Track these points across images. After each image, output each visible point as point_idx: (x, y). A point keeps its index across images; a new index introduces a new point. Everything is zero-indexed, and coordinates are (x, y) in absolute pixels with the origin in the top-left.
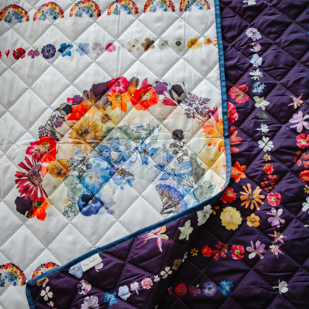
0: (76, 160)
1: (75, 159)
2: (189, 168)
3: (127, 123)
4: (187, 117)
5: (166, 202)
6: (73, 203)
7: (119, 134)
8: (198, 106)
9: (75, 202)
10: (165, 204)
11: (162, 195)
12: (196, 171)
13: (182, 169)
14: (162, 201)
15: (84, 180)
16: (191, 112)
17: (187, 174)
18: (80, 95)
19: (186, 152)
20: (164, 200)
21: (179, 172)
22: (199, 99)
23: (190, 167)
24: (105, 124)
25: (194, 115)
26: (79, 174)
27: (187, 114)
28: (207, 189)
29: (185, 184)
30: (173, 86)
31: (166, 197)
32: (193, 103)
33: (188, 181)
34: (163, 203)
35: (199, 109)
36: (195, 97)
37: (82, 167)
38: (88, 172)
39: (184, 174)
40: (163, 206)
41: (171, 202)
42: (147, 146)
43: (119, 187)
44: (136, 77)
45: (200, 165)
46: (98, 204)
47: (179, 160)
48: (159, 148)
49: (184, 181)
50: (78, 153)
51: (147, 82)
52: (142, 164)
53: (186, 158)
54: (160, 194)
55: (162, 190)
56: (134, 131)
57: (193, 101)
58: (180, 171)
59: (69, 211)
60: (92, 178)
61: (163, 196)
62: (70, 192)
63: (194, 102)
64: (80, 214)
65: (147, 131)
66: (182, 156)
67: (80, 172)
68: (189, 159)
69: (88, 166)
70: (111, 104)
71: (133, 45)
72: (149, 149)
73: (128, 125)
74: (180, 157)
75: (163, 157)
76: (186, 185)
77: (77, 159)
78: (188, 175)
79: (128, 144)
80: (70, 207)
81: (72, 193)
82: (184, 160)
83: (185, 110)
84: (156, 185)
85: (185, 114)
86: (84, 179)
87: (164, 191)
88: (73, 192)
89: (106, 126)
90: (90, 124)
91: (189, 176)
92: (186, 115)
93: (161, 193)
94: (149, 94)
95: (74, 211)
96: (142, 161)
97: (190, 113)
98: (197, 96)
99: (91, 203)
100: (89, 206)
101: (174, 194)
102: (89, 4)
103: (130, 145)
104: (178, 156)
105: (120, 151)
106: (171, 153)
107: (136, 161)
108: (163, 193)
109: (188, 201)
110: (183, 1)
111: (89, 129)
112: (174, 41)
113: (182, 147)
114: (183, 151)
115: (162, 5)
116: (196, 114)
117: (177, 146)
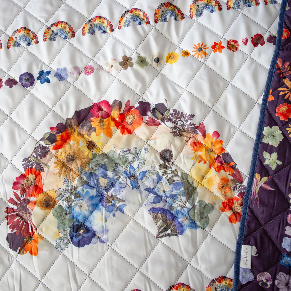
0: (64, 190)
1: (63, 188)
2: (181, 188)
3: (114, 148)
4: (173, 136)
5: (161, 225)
6: (64, 235)
7: (106, 159)
8: (184, 123)
9: (66, 234)
10: (160, 227)
11: (156, 219)
12: (189, 191)
13: (174, 190)
14: (157, 224)
15: (73, 210)
16: (177, 130)
17: (179, 194)
18: (63, 123)
19: (176, 173)
20: (159, 224)
21: (171, 194)
22: (184, 115)
23: (182, 187)
24: (91, 151)
25: (180, 133)
26: (68, 204)
27: (173, 132)
28: (203, 208)
29: (179, 205)
30: (156, 105)
31: (160, 220)
32: (179, 120)
33: (180, 202)
34: (158, 227)
35: (185, 126)
36: (180, 113)
37: (70, 197)
38: (77, 201)
39: (176, 194)
40: (159, 230)
41: (166, 225)
42: (136, 170)
43: (112, 214)
44: (117, 100)
45: (191, 183)
46: (90, 234)
47: (170, 181)
48: (148, 170)
49: (177, 202)
50: (65, 182)
51: (130, 104)
52: (133, 189)
53: (176, 179)
54: (153, 218)
55: (155, 213)
56: (121, 155)
57: (178, 118)
58: (171, 192)
59: (61, 243)
60: (82, 206)
61: (157, 219)
62: (61, 224)
63: (179, 119)
64: (71, 244)
65: (134, 155)
66: (172, 177)
67: (69, 202)
68: (180, 179)
69: (76, 195)
70: (95, 130)
71: (111, 65)
72: (138, 173)
73: (114, 150)
74: (170, 178)
75: (153, 179)
76: (179, 206)
77: (65, 189)
78: (180, 196)
79: (116, 170)
80: (62, 240)
81: (62, 225)
82: (174, 181)
83: (171, 129)
84: (149, 209)
85: (171, 132)
86: (74, 208)
87: (158, 214)
88: (63, 224)
89: (93, 153)
90: (75, 151)
91: (182, 197)
92: (172, 134)
93: (154, 216)
94: (133, 116)
95: (66, 243)
96: (132, 186)
97: (177, 131)
98: (182, 113)
99: (83, 233)
100: (81, 237)
101: (168, 216)
102: (62, 26)
103: (119, 171)
104: (168, 178)
105: (108, 178)
106: (161, 174)
107: (126, 186)
108: (156, 216)
109: (183, 222)
110: (157, 11)
111: (75, 156)
112: (153, 58)
113: (171, 167)
114: (173, 171)
115: (136, 18)
116: (182, 132)
117: (166, 167)
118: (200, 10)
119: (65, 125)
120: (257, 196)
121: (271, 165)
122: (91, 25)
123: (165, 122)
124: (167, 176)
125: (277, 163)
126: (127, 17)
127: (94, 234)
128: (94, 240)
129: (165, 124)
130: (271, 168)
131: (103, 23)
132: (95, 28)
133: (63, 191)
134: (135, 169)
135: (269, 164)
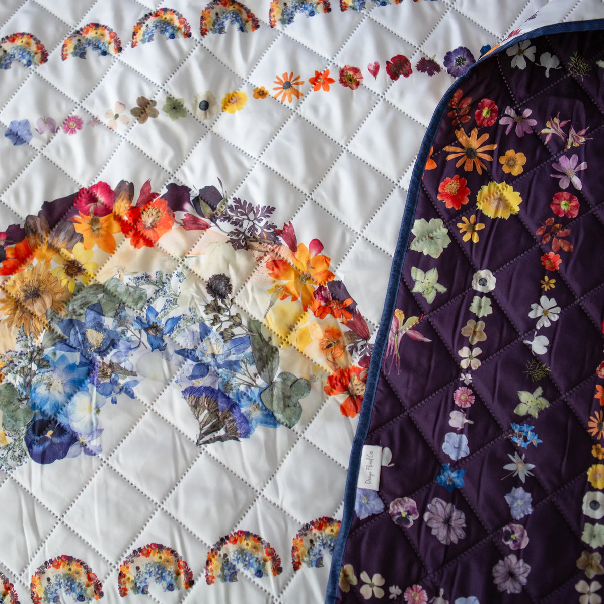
0: (18, 354)
1: (17, 351)
2: (246, 348)
3: (117, 272)
4: (232, 248)
5: (205, 420)
6: (15, 440)
7: (102, 295)
8: (254, 224)
9: (19, 438)
10: (203, 423)
11: (196, 408)
12: (262, 354)
13: (232, 353)
14: (198, 418)
15: (35, 392)
16: (240, 236)
17: (242, 361)
18: (19, 225)
19: (238, 320)
20: (201, 418)
21: (227, 360)
22: (255, 210)
23: (248, 347)
24: (74, 279)
25: (246, 243)
26: (24, 380)
27: (232, 241)
28: (289, 387)
29: (241, 382)
30: (200, 190)
31: (204, 410)
32: (244, 219)
33: (245, 375)
34: (200, 424)
35: (257, 230)
36: (247, 206)
37: (29, 367)
38: (41, 374)
39: (237, 361)
40: (201, 429)
41: (215, 420)
42: (159, 316)
43: (109, 399)
44: (126, 181)
45: (267, 340)
46: (65, 439)
47: (225, 335)
48: (184, 315)
49: (238, 375)
50: (20, 339)
51: (150, 189)
52: (152, 351)
53: (237, 331)
54: (191, 406)
55: (195, 397)
56: (132, 287)
57: (242, 214)
58: (227, 356)
59: (9, 456)
60: (51, 385)
61: (198, 408)
62: (9, 419)
63: (245, 217)
64: (28, 459)
65: (157, 286)
66: (231, 327)
67: (26, 376)
68: (245, 332)
69: (41, 362)
70: (82, 240)
71: (115, 114)
72: (163, 321)
73: (118, 277)
74: (225, 330)
75: (193, 333)
76: (243, 384)
77: (19, 352)
78: (244, 363)
79: (121, 314)
80: (10, 450)
81: (11, 420)
82: (234, 336)
83: (228, 235)
84: (183, 390)
85: (228, 242)
86: (35, 388)
87: (201, 398)
88: (14, 418)
89: (76, 282)
90: (41, 278)
91: (248, 366)
92: (230, 244)
93: (193, 403)
94: (156, 211)
95: (19, 456)
96: (151, 345)
97: (239, 239)
98: (250, 205)
99: (52, 436)
100: (47, 444)
101: (221, 403)
102: (22, 42)
103: (125, 316)
104: (222, 329)
105: (105, 330)
106: (208, 323)
107: (139, 346)
108: (197, 402)
109: (249, 414)
110: (206, 12)
111: (41, 289)
112: (196, 101)
113: (228, 309)
114: (232, 317)
115: (164, 26)
116: (251, 241)
117: (219, 309)
118: (289, 12)
119: (24, 229)
120: (396, 352)
121: (425, 293)
122: (79, 40)
123: (218, 222)
124: (221, 326)
125: (436, 290)
126: (147, 25)
127: (74, 439)
128: (73, 449)
129: (217, 226)
130: (425, 299)
131: (101, 37)
132: (87, 46)
133: (16, 355)
134: (157, 314)
135: (421, 291)
